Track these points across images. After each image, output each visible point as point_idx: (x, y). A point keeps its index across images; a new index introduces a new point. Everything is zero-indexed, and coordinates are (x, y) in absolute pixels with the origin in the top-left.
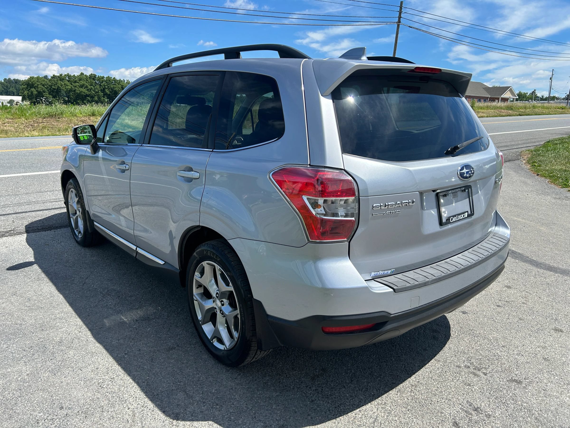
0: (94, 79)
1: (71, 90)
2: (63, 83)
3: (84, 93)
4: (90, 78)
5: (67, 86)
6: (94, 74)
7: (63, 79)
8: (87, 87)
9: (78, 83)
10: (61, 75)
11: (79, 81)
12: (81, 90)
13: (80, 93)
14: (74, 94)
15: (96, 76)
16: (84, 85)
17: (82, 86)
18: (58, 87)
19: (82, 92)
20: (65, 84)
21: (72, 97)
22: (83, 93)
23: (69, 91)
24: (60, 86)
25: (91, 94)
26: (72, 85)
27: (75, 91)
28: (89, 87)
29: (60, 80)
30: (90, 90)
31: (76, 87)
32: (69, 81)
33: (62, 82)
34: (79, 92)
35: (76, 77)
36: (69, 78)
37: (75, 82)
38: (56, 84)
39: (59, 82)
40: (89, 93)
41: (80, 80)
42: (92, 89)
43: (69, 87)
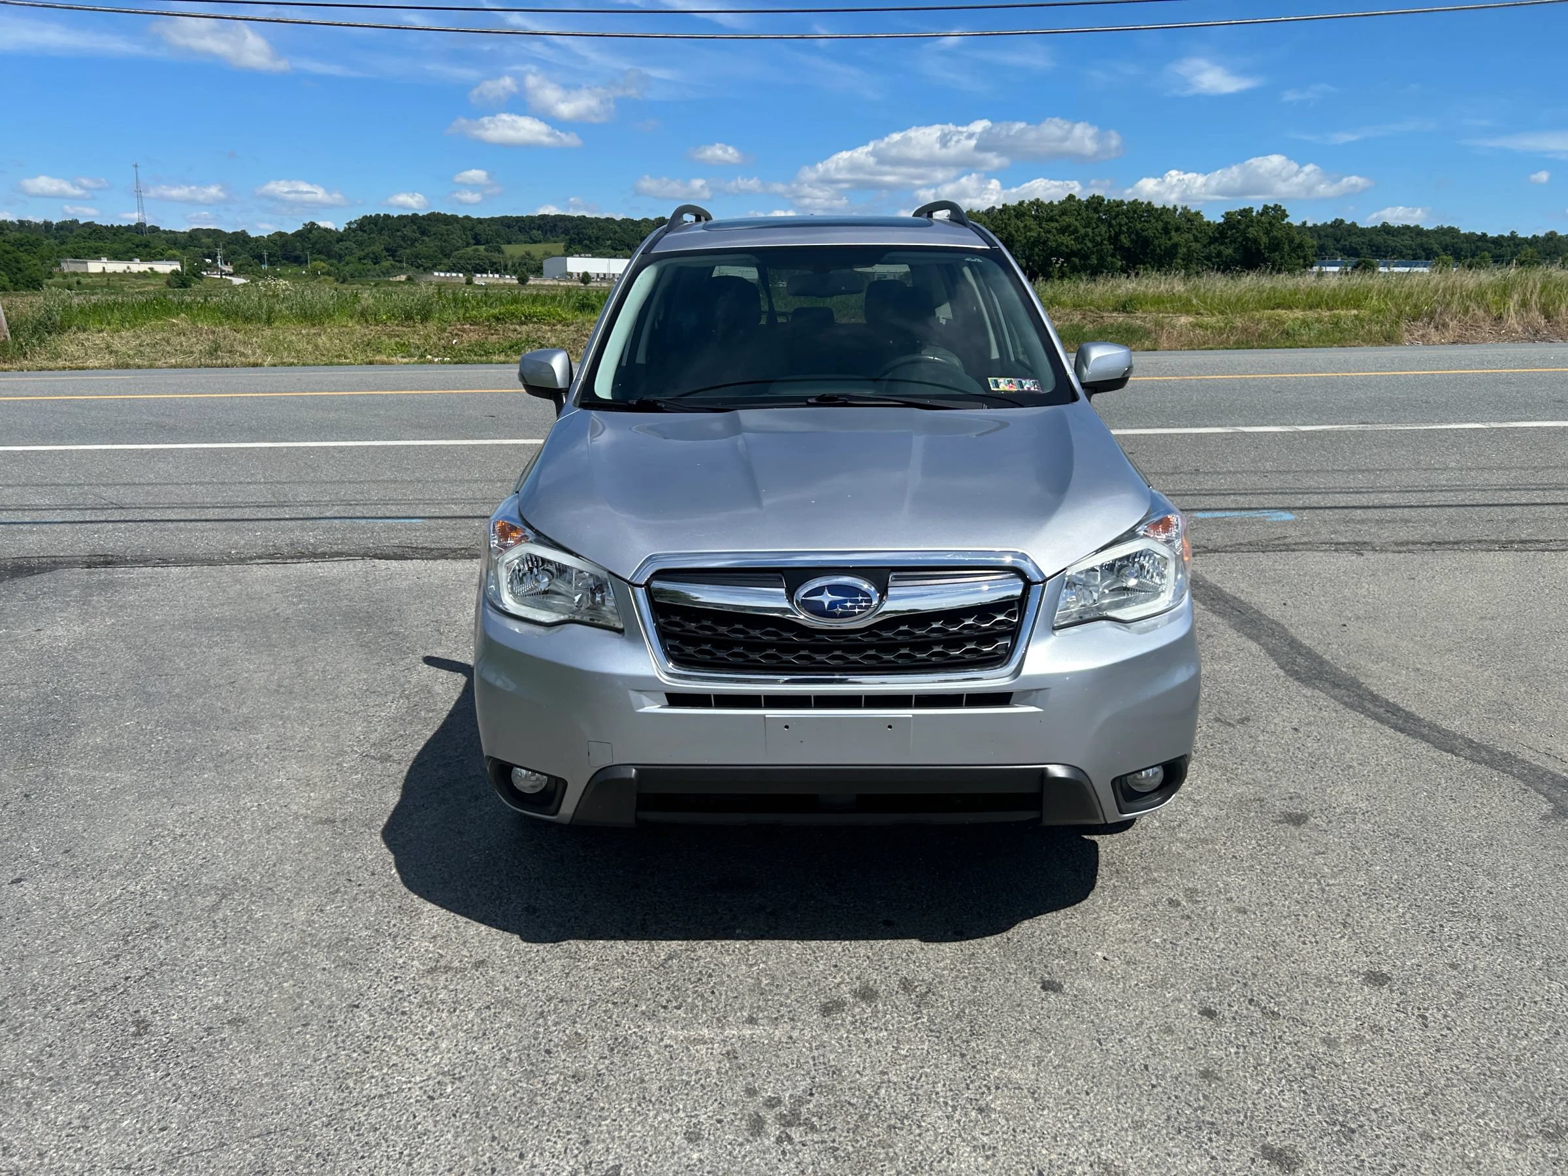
0: (1096, 211)
1: (1037, 242)
2: (1022, 225)
3: (1067, 247)
4: (1087, 207)
5: (1030, 230)
6: (1098, 197)
7: (1024, 214)
8: (1076, 231)
9: (1057, 221)
10: (1021, 203)
11: (1060, 216)
12: (1059, 240)
13: (1056, 248)
14: (1043, 250)
15: (1103, 200)
16: (1069, 226)
17: (1063, 231)
18: (1010, 234)
19: (1062, 243)
20: (1025, 226)
21: (1037, 258)
22: (1064, 248)
23: (1033, 243)
24: (1014, 232)
25: (1082, 248)
26: (1041, 228)
27: (1045, 243)
28: (1082, 231)
29: (1016, 216)
30: (1083, 239)
31: (1049, 232)
32: (1035, 218)
33: (1019, 222)
34: (1054, 244)
35: (1056, 206)
36: (1037, 210)
37: (1052, 219)
38: (1006, 228)
39: (1014, 221)
40: (1079, 247)
41: (1064, 213)
42: (1087, 235)
43: (1032, 234)
